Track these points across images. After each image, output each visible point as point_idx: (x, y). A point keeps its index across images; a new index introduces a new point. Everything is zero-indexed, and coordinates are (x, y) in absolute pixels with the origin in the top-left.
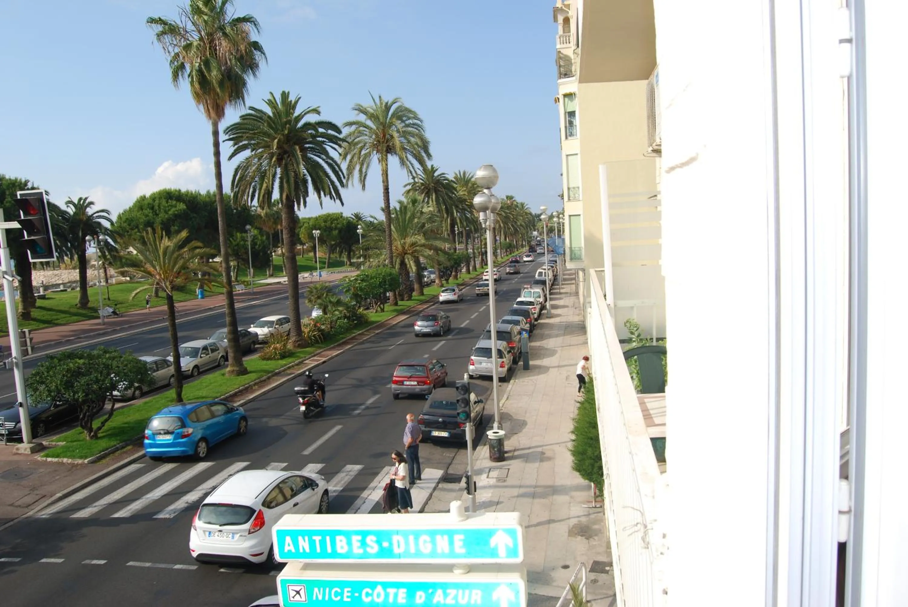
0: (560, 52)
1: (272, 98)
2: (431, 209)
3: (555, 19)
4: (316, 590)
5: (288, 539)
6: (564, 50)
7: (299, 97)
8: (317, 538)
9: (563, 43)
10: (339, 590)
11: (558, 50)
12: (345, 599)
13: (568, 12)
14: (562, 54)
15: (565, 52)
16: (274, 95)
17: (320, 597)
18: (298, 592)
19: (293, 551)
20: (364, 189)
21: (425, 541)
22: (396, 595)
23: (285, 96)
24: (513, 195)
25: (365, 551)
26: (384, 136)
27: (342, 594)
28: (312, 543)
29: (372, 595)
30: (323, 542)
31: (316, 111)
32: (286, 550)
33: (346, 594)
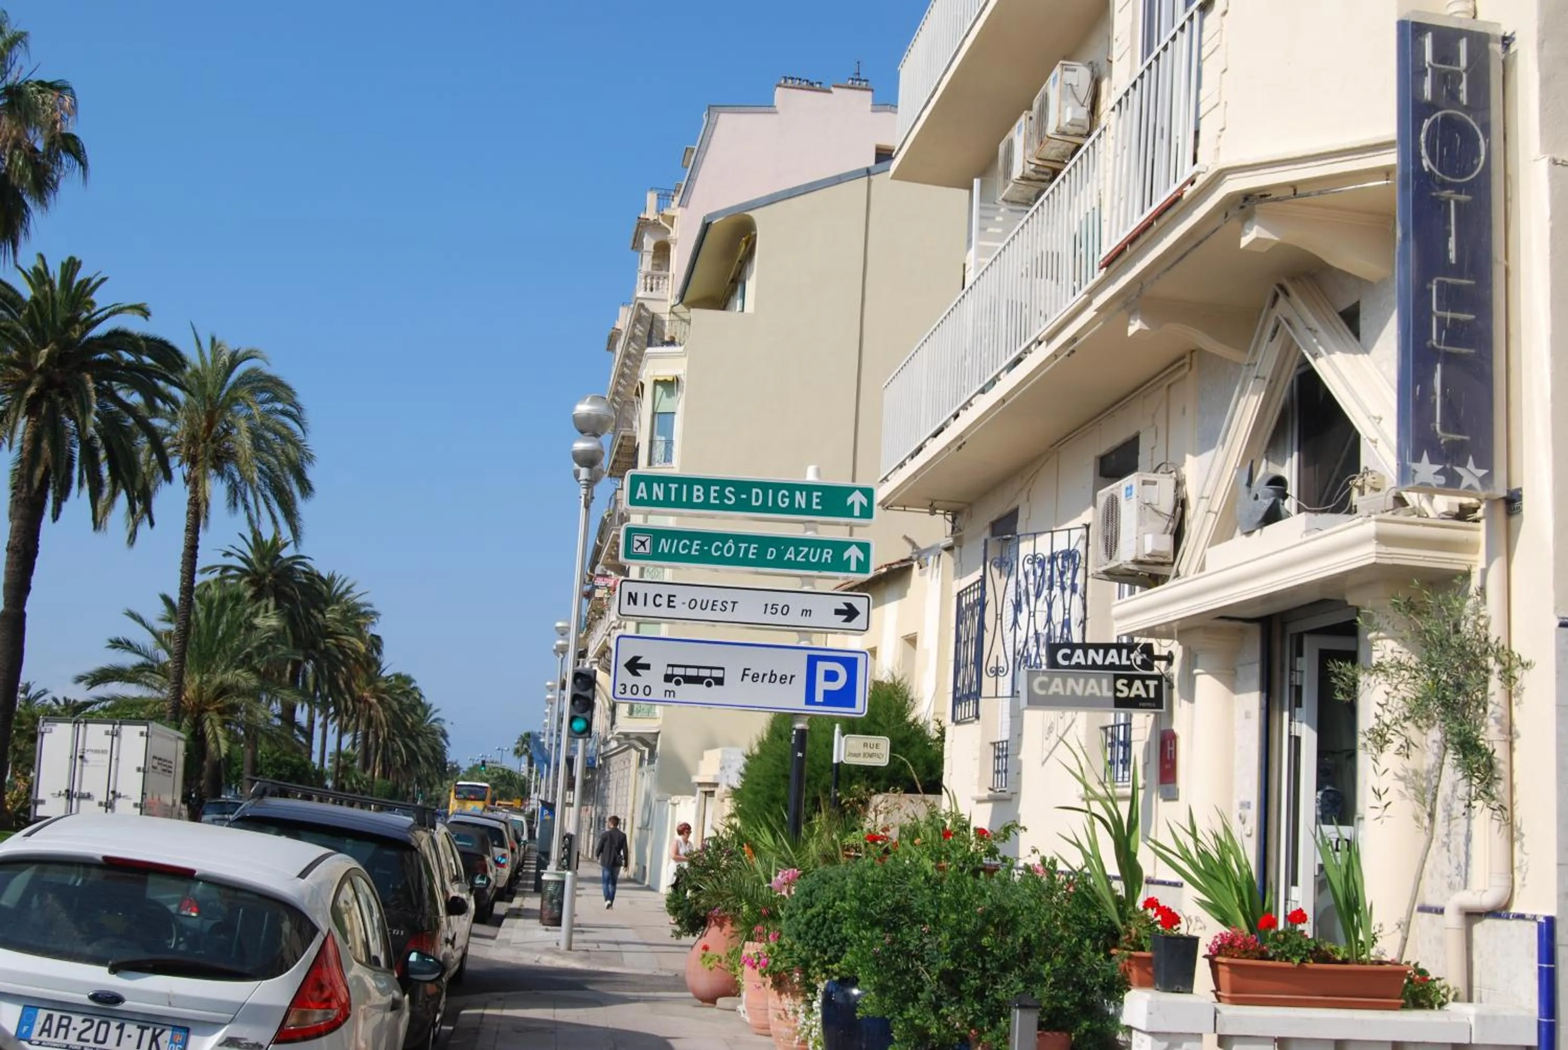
0: (642, 306)
1: (41, 267)
2: (273, 622)
3: (637, 244)
4: (663, 540)
5: (642, 485)
6: (652, 302)
7: (102, 276)
8: (673, 486)
9: (652, 290)
10: (688, 543)
11: (639, 301)
12: (693, 553)
13: (669, 232)
14: (646, 310)
15: (653, 307)
16: (47, 262)
17: (666, 551)
18: (643, 543)
19: (646, 498)
20: (132, 544)
21: (784, 496)
22: (747, 550)
23: (71, 266)
24: (413, 677)
25: (722, 502)
26: (210, 426)
27: (690, 547)
28: (667, 491)
29: (722, 549)
30: (679, 491)
31: (144, 311)
32: (638, 497)
33: (695, 547)
